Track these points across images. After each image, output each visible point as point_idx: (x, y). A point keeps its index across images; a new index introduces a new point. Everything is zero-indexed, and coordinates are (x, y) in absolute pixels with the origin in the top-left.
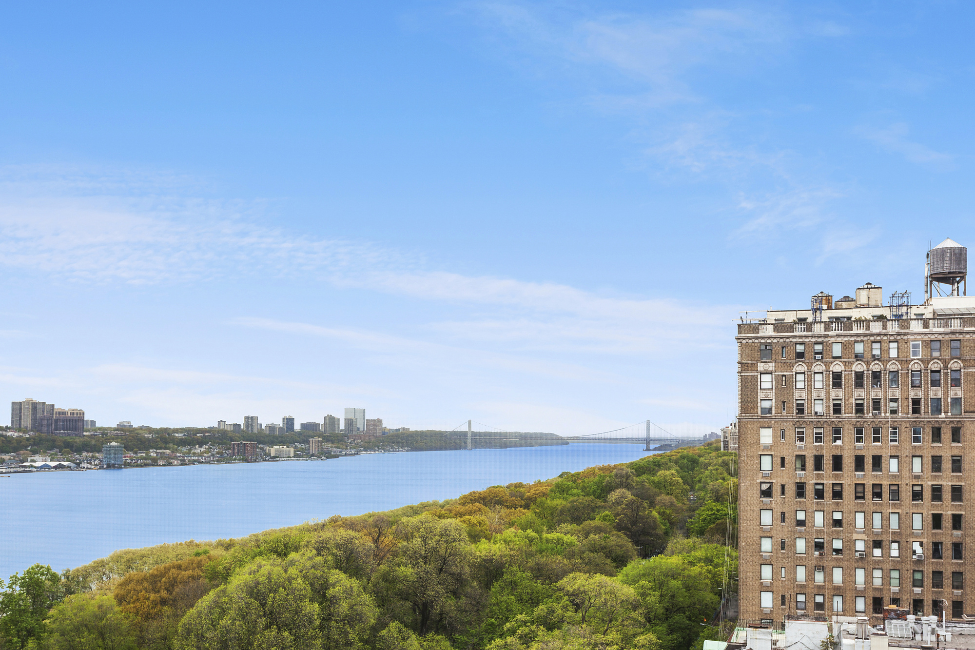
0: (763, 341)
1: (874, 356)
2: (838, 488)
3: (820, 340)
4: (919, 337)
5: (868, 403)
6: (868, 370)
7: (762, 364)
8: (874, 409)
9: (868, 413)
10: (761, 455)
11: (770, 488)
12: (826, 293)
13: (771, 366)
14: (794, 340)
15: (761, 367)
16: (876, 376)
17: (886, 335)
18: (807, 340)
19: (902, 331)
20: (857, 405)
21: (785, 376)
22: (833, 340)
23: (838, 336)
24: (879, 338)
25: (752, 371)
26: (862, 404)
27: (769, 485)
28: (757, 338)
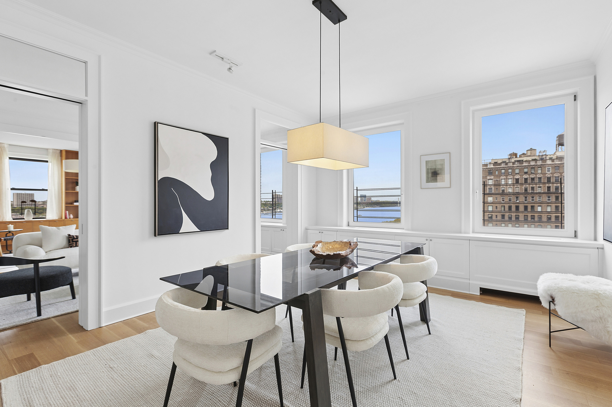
0: (489, 169)
1: (532, 172)
2: (517, 216)
3: (511, 168)
4: (550, 165)
5: (529, 188)
6: (529, 177)
7: (489, 177)
8: (532, 190)
9: (529, 191)
10: (488, 206)
11: (492, 216)
13: (492, 177)
14: (501, 168)
15: (488, 178)
16: (533, 179)
17: (537, 165)
18: (506, 168)
19: (543, 164)
20: (525, 189)
21: (497, 180)
22: (515, 168)
23: (518, 166)
24: (534, 167)
25: (485, 179)
26: (527, 189)
27: (491, 215)
28: (487, 168)
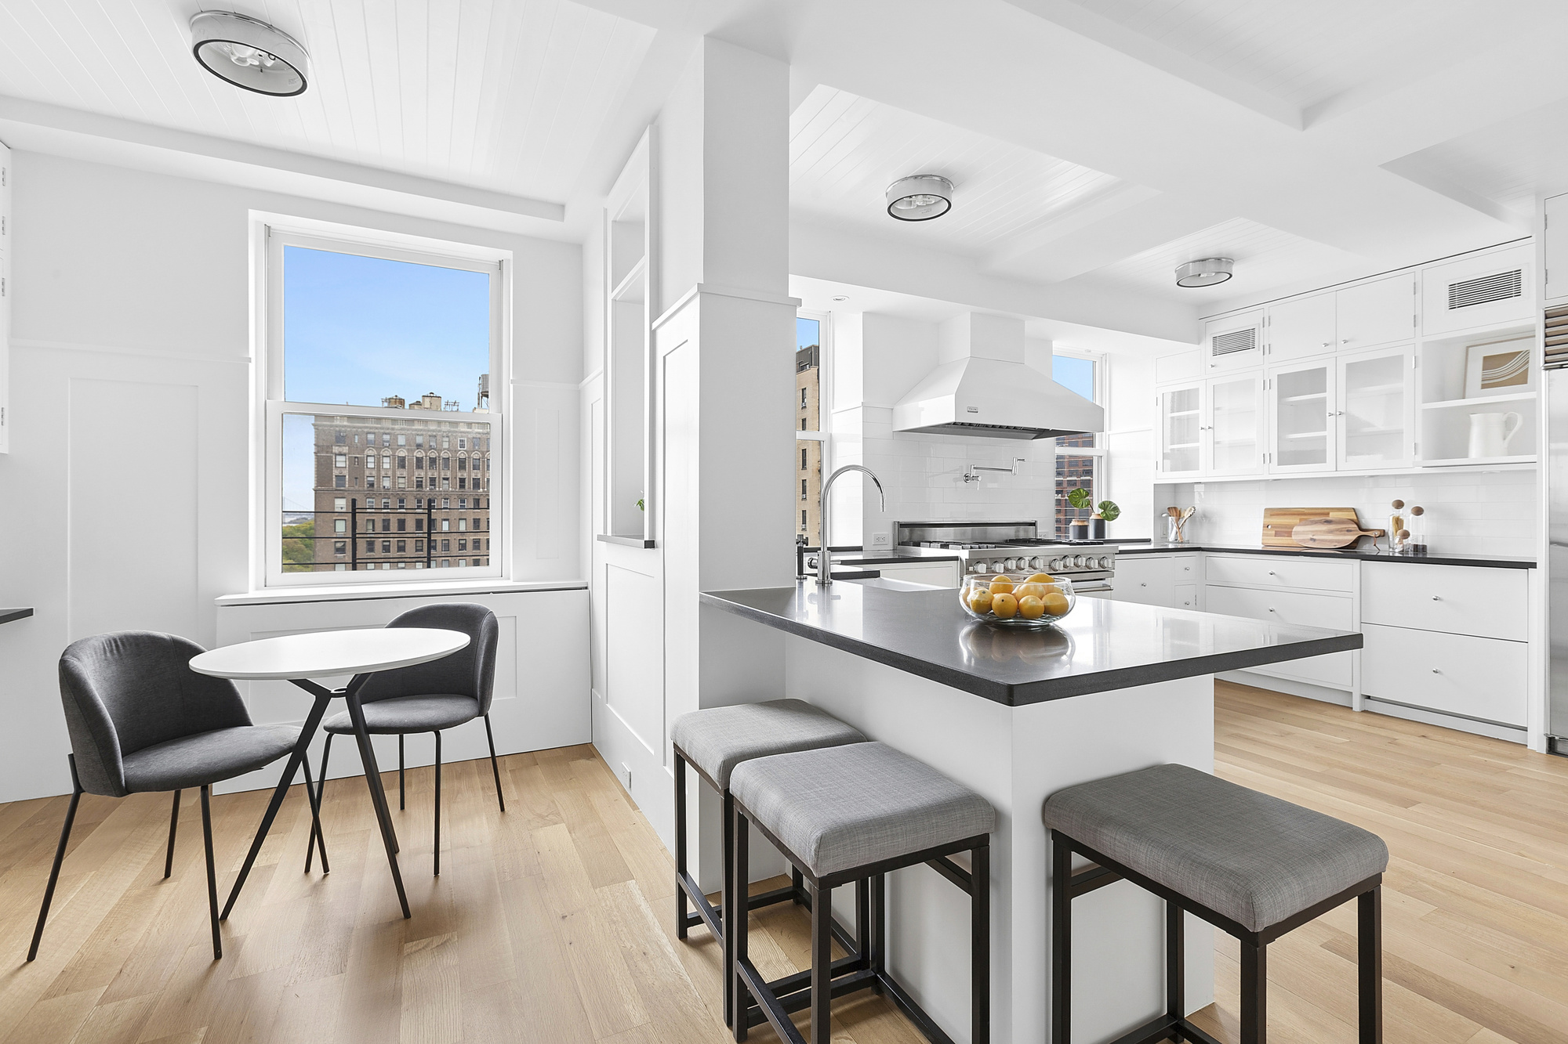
0: (337, 429)
1: (431, 446)
2: (402, 544)
3: (388, 431)
4: (464, 435)
5: (426, 480)
6: (426, 456)
7: (337, 448)
8: (431, 485)
9: (426, 487)
10: (335, 520)
11: (344, 545)
12: (400, 396)
13: (345, 450)
14: (366, 430)
15: (336, 449)
16: (433, 461)
17: (440, 431)
18: (377, 431)
19: (452, 429)
20: (417, 481)
21: (357, 457)
22: (398, 432)
23: (402, 429)
24: (434, 434)
25: (327, 452)
26: (422, 481)
27: (342, 544)
28: (331, 426)
